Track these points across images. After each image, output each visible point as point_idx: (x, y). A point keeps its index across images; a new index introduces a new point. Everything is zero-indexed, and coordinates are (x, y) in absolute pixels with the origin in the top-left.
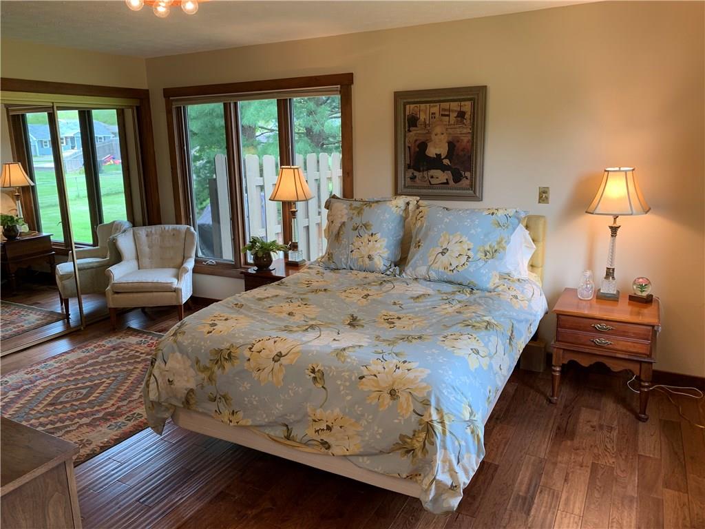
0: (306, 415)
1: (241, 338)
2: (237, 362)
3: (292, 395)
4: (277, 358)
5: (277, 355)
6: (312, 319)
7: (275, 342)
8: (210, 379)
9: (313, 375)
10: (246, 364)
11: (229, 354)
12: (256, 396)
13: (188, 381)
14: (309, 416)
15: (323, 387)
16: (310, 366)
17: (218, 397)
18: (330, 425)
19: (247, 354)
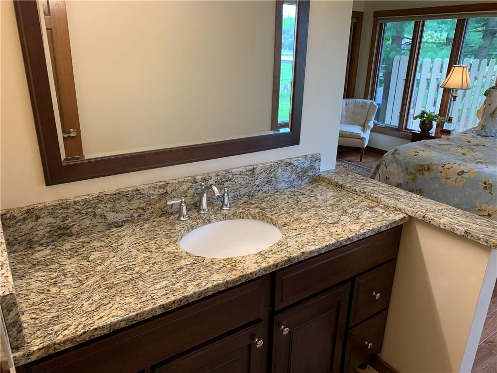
0: (475, 206)
1: (436, 160)
2: (432, 173)
3: (467, 194)
4: (460, 173)
5: (461, 172)
6: (479, 159)
7: (459, 165)
8: (413, 179)
9: (485, 185)
10: (439, 174)
11: (428, 168)
12: (441, 192)
13: (398, 179)
14: (477, 207)
15: (490, 193)
16: (483, 180)
17: (416, 190)
18: (491, 213)
19: (440, 169)
